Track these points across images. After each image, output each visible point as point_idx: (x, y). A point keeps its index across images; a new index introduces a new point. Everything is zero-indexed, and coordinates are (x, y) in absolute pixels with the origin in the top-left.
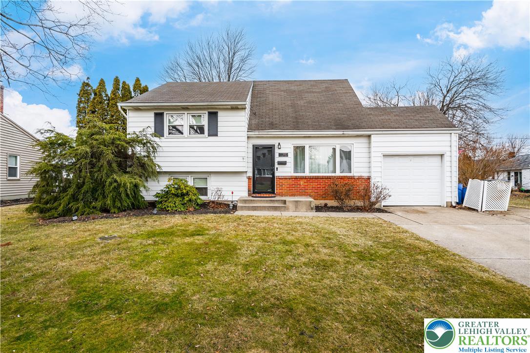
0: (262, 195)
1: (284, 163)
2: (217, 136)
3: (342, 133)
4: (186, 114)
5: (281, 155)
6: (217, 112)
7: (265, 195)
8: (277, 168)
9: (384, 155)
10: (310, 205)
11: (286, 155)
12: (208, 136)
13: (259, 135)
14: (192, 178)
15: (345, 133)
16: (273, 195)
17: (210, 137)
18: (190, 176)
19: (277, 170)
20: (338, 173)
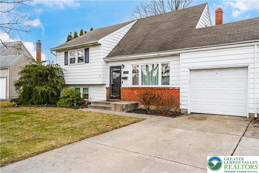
0: (114, 100)
1: (126, 78)
2: (88, 63)
3: (157, 54)
4: (76, 51)
5: (125, 73)
6: (89, 48)
7: (116, 100)
8: (122, 82)
9: (190, 70)
10: (123, 107)
11: (127, 72)
12: (85, 63)
13: (110, 60)
14: (82, 88)
15: (159, 54)
16: (120, 100)
17: (86, 64)
18: (81, 87)
19: (122, 83)
20: (160, 85)
